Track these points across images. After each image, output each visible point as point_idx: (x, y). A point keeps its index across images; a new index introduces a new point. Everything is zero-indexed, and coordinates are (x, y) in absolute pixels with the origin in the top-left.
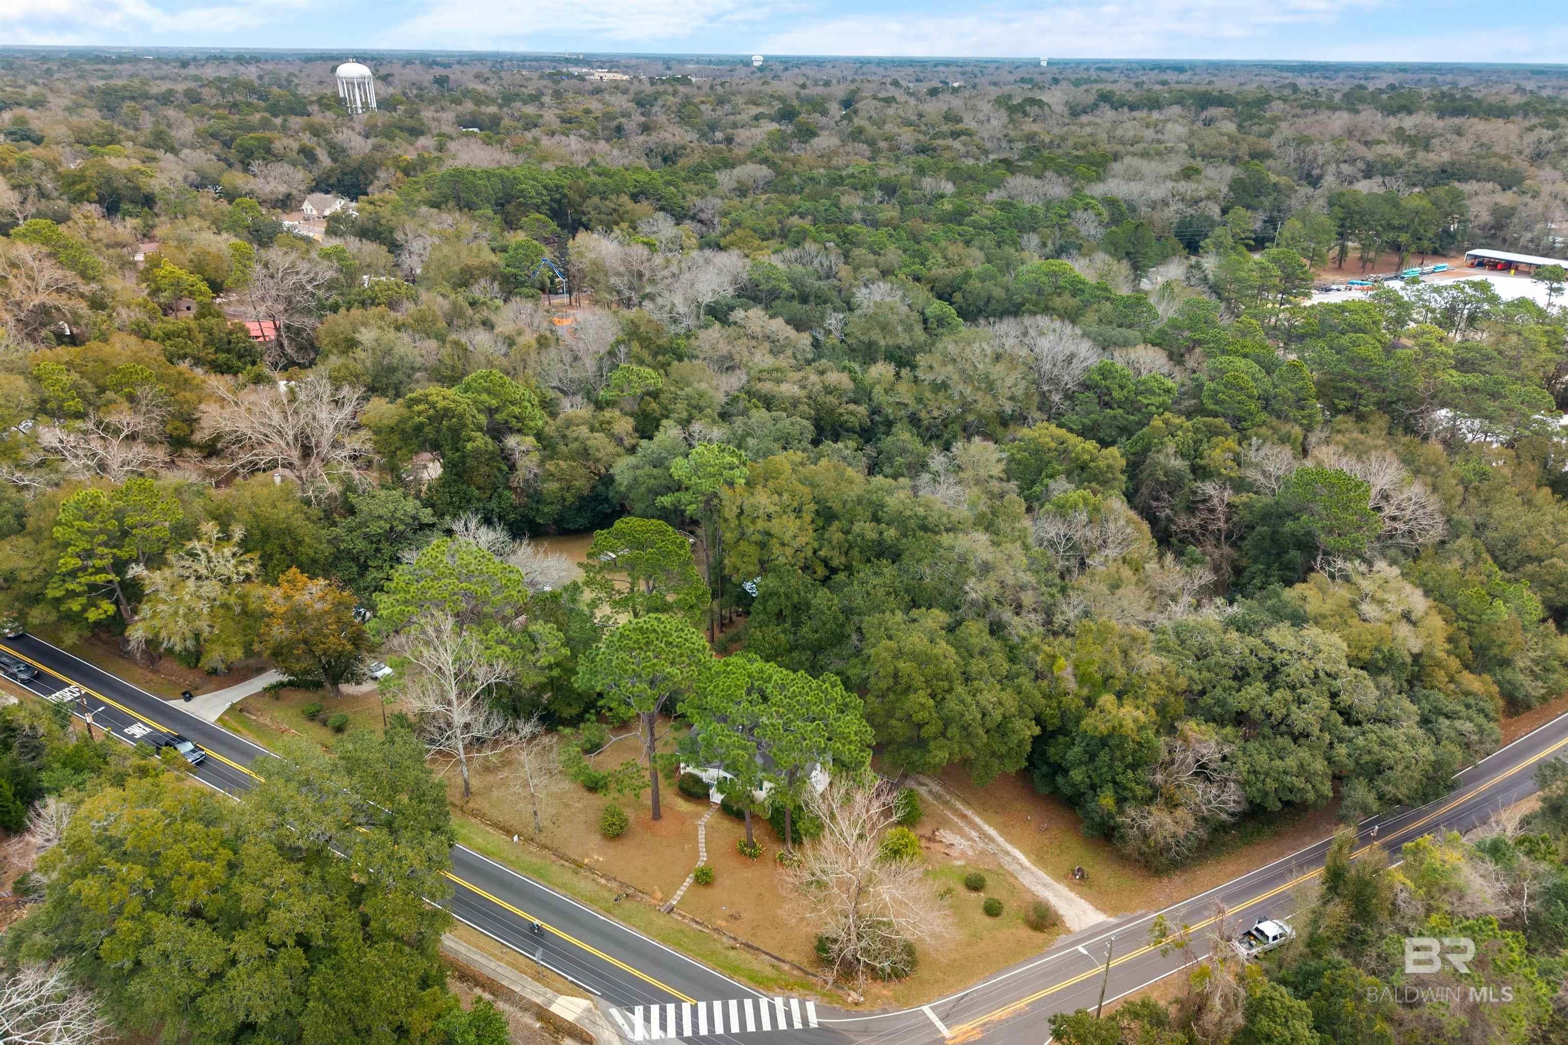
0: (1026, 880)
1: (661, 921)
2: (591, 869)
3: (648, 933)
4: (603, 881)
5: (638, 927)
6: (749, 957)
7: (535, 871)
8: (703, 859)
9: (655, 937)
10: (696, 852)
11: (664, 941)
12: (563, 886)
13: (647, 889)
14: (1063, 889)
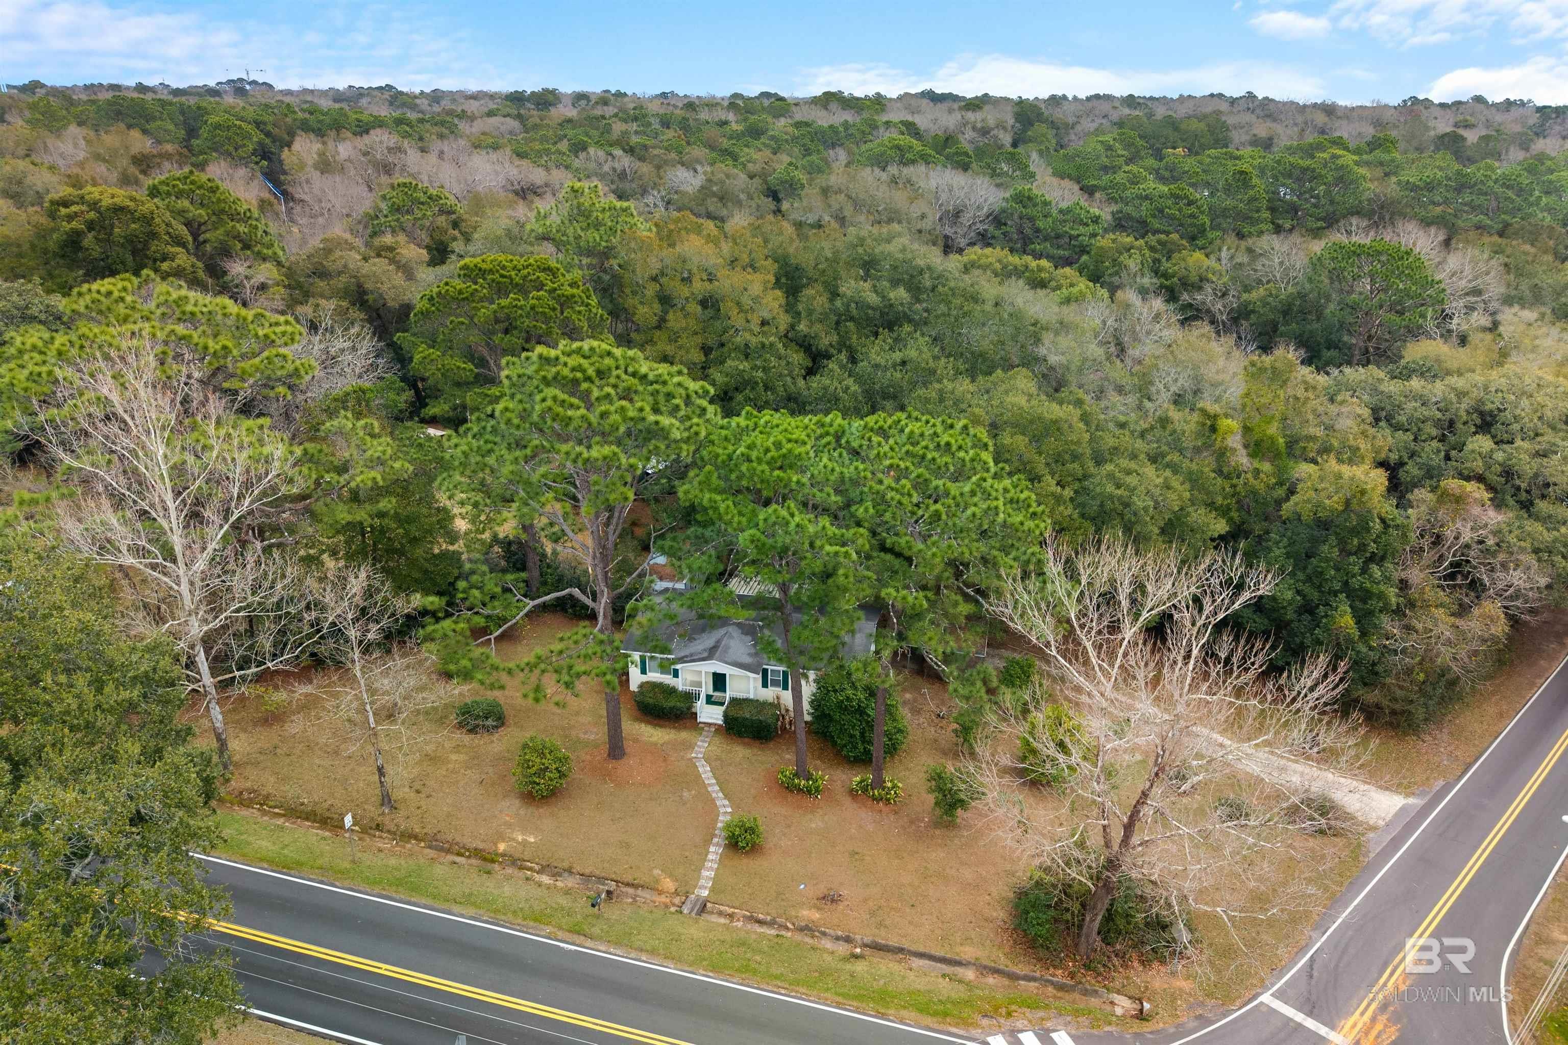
1: (694, 931)
2: (515, 862)
3: (677, 960)
4: (545, 879)
5: (653, 952)
6: (895, 967)
7: (400, 883)
8: (725, 812)
9: (694, 964)
10: (711, 802)
11: (716, 969)
12: (468, 900)
13: (644, 879)
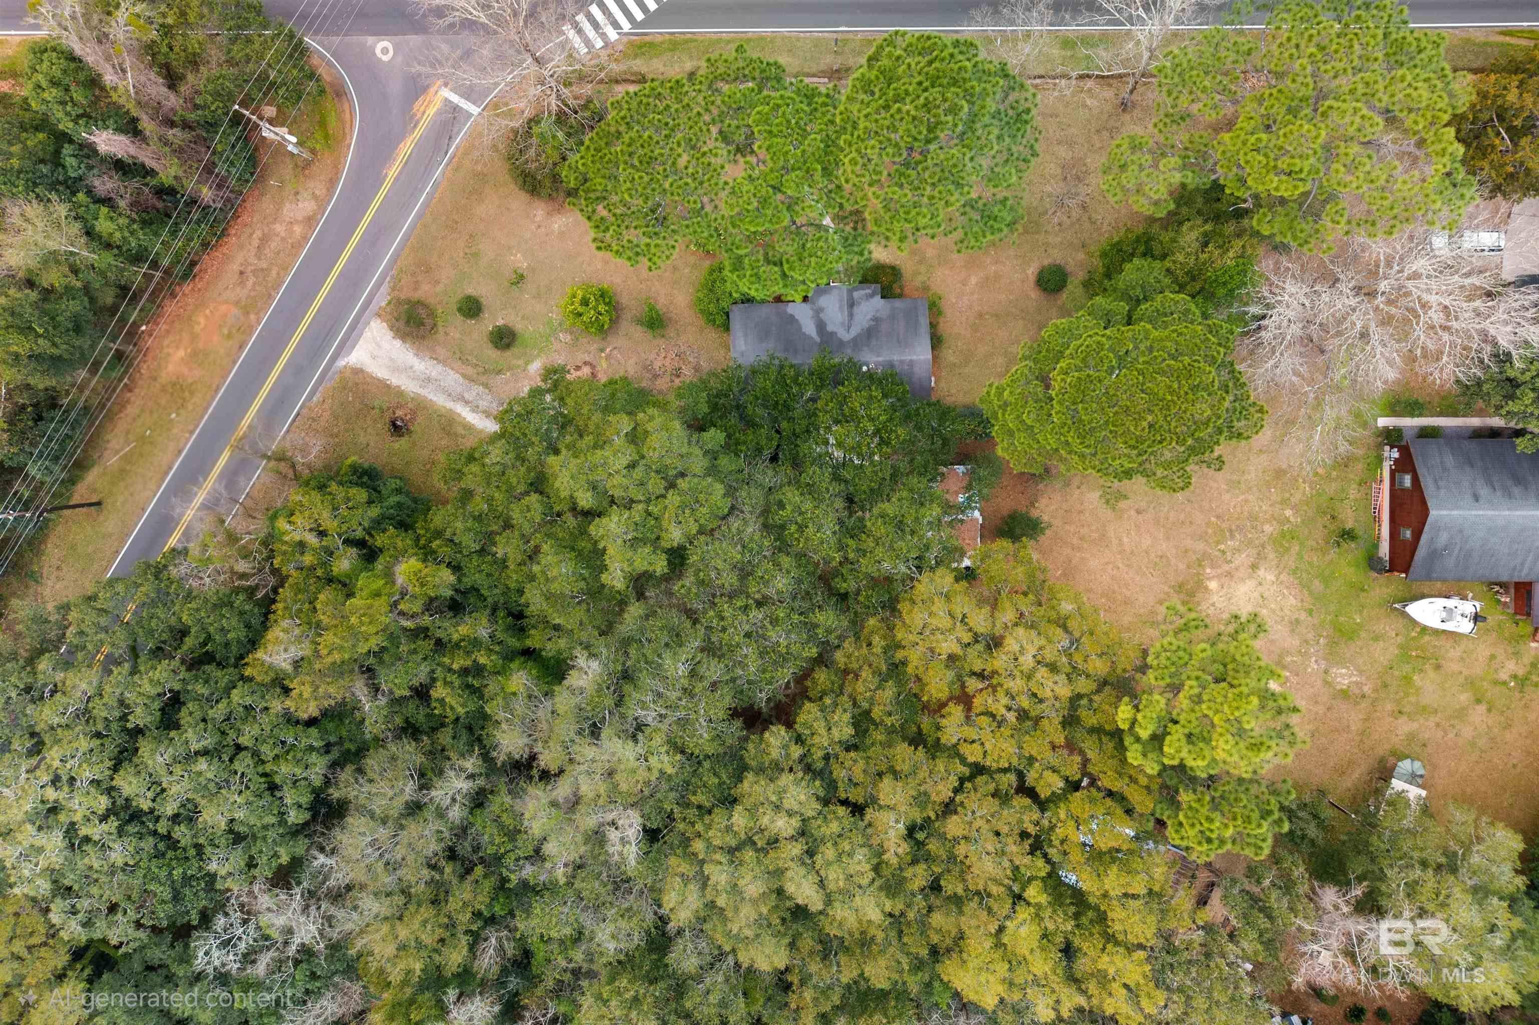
0: (452, 378)
14: (408, 386)
